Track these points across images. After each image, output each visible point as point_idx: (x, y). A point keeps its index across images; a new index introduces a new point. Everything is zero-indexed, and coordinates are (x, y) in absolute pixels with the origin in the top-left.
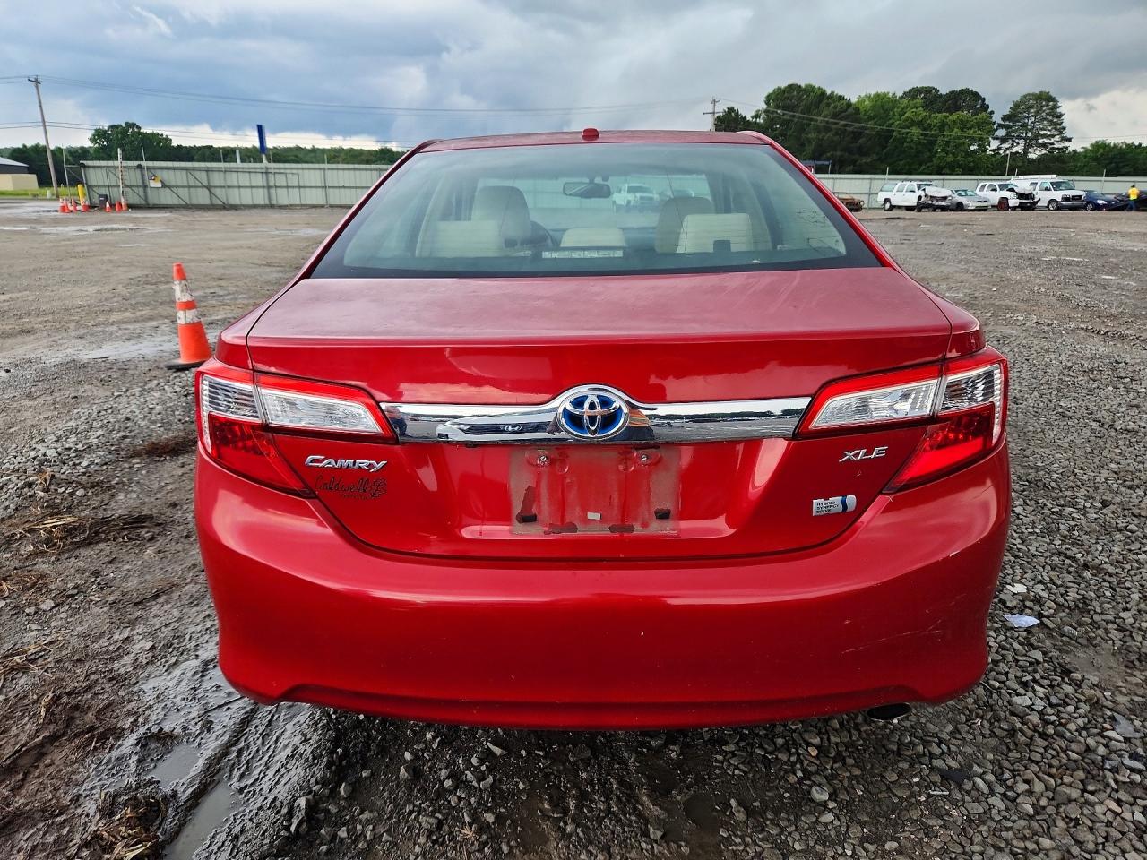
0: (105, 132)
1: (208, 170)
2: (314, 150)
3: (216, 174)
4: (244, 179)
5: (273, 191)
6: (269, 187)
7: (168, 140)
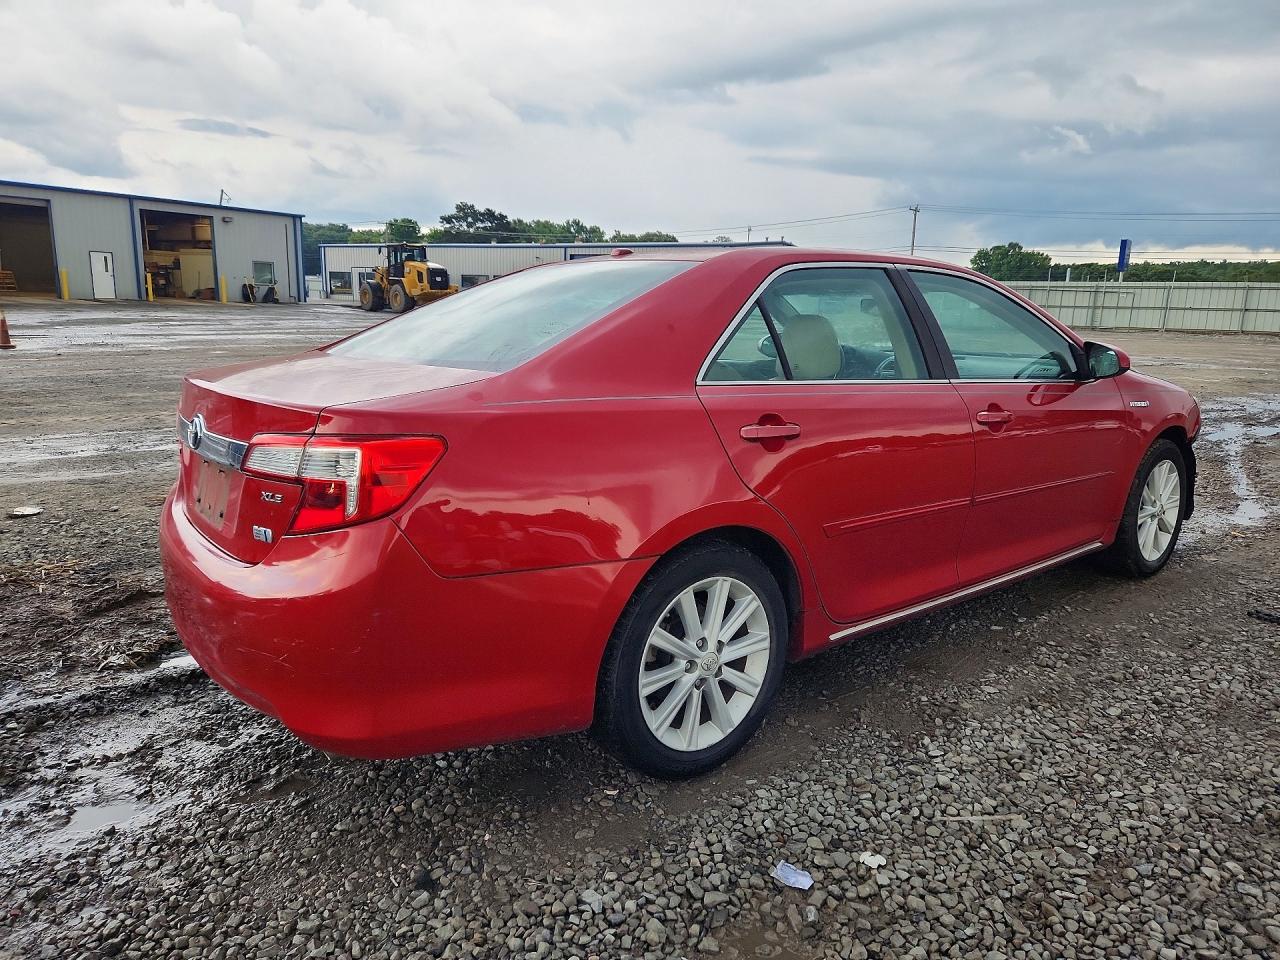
0: (987, 253)
1: (1031, 289)
2: (1224, 265)
3: (1039, 293)
4: (1069, 299)
5: (1099, 311)
6: (1095, 308)
7: (1048, 259)
